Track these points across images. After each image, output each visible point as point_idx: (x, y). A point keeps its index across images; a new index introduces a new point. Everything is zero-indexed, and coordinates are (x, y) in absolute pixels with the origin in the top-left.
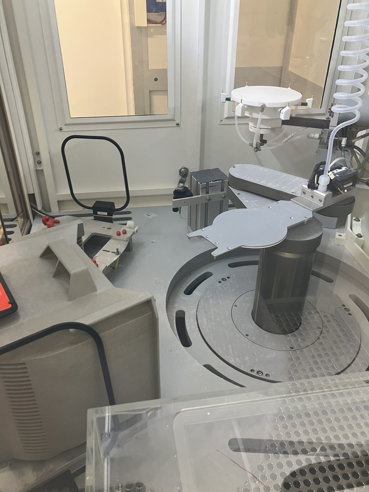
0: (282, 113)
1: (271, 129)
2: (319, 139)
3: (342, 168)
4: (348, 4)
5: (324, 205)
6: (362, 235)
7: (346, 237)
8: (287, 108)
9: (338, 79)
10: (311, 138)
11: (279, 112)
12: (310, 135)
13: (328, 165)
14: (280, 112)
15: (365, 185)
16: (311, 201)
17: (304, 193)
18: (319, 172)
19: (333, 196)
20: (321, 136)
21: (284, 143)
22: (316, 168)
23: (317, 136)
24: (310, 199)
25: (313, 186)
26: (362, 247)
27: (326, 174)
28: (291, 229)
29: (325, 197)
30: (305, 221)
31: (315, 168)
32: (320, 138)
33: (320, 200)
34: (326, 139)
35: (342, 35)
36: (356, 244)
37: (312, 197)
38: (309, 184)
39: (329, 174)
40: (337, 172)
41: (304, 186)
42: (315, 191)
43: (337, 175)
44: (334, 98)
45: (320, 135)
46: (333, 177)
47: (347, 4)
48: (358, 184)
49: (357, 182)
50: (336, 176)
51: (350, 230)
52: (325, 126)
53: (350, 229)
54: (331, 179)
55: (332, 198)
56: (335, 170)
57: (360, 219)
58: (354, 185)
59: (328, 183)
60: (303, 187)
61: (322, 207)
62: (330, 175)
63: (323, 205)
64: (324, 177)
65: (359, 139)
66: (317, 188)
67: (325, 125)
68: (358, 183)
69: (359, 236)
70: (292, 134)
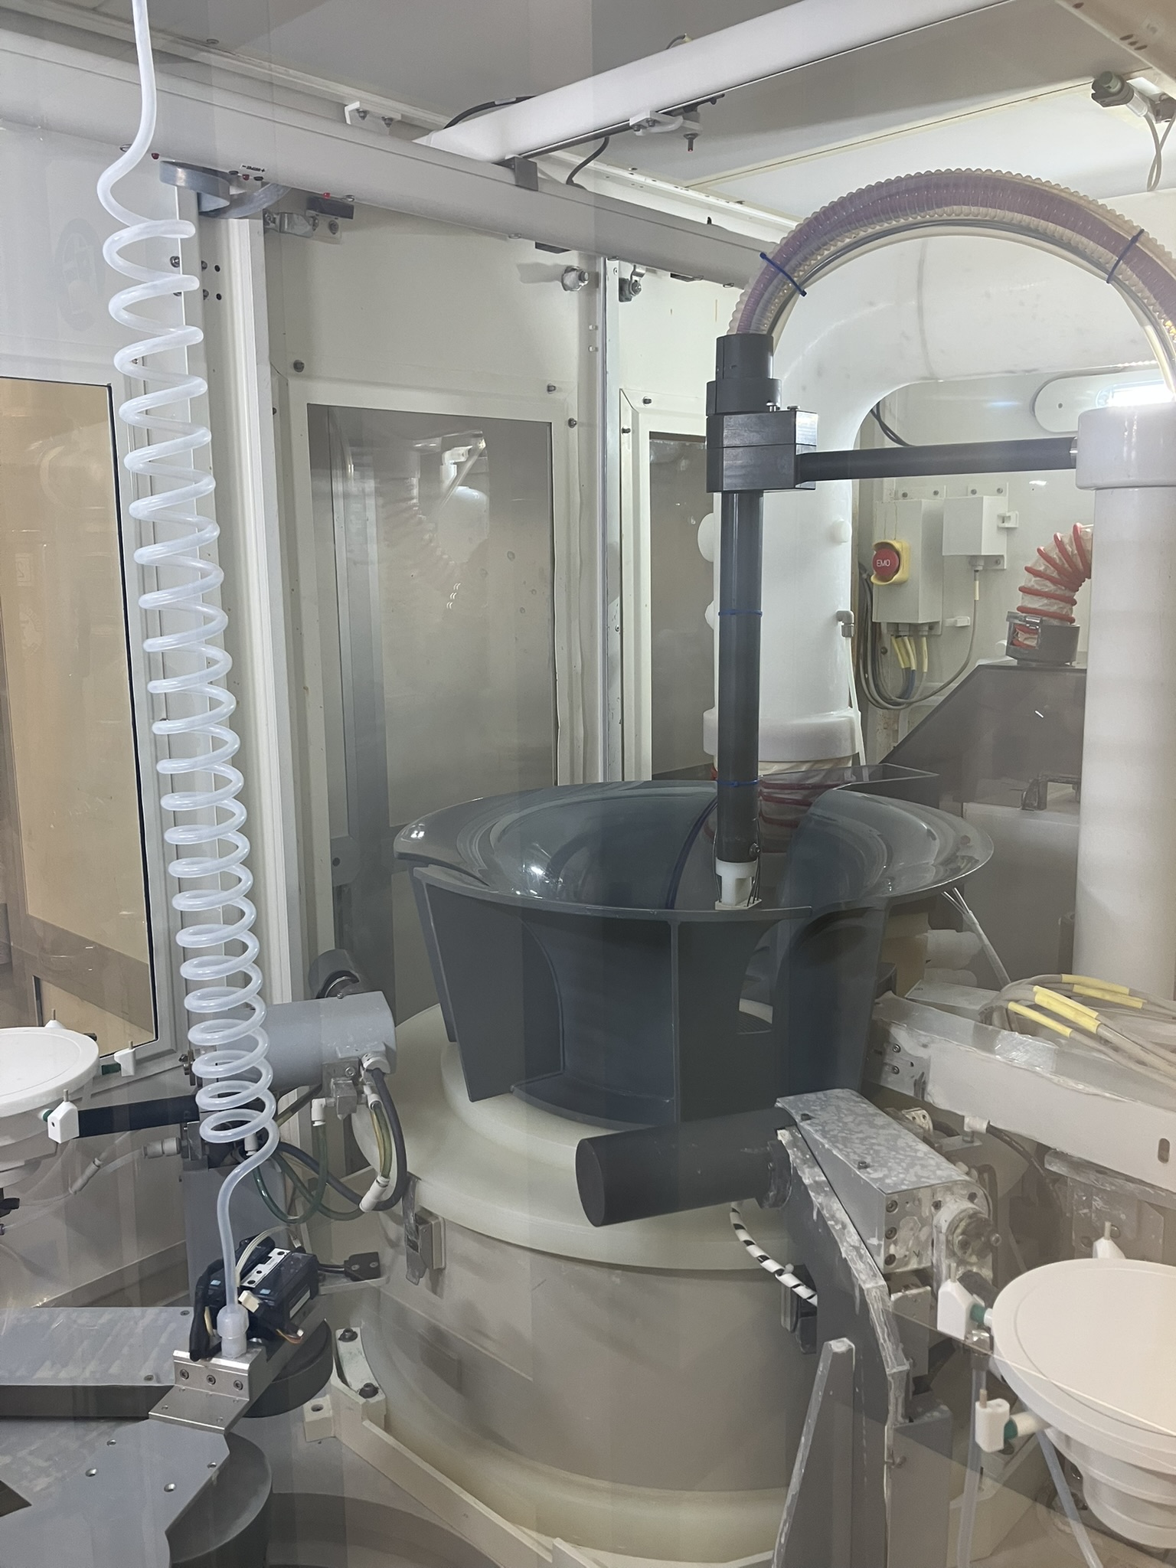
0: (53, 1124)
1: (25, 1165)
2: (178, 1153)
3: (270, 1255)
4: (157, 762)
5: (251, 1397)
6: (376, 1384)
7: (336, 1405)
8: (65, 1108)
9: (185, 961)
10: (155, 1156)
11: (40, 1120)
12: (150, 1151)
13: (232, 1269)
14: (46, 1119)
15: (343, 1278)
16: (211, 1393)
17: (184, 1374)
18: (212, 1301)
19: (270, 1352)
20: (184, 1143)
21: (78, 1193)
22: (200, 1294)
23: (171, 1145)
24: (206, 1389)
25: (204, 1346)
26: (387, 1427)
27: (232, 1301)
28: (176, 1534)
29: (250, 1371)
30: (213, 1479)
31: (196, 1293)
32: (181, 1149)
33: (237, 1385)
34: (200, 1149)
35: (166, 862)
36: (367, 1423)
37: (211, 1380)
38: (193, 1348)
39: (242, 1299)
40: (261, 1275)
41: (177, 1353)
42: (214, 1360)
43: (264, 1291)
44: (186, 1012)
45: (179, 1141)
46: (253, 1304)
47: (154, 762)
48: (325, 1283)
49: (321, 1277)
50: (261, 1294)
51: (341, 1385)
52: (186, 1115)
53: (339, 1380)
54: (249, 1311)
55: (268, 1360)
56: (254, 1272)
57: (354, 1329)
58: (315, 1293)
59: (246, 1326)
60: (176, 1358)
61: (249, 1402)
62: (246, 1300)
63: (248, 1396)
64: (231, 1312)
65: (285, 1117)
66: (216, 1351)
67: (187, 1112)
68: (324, 1279)
69: (369, 1391)
70: (96, 1159)
